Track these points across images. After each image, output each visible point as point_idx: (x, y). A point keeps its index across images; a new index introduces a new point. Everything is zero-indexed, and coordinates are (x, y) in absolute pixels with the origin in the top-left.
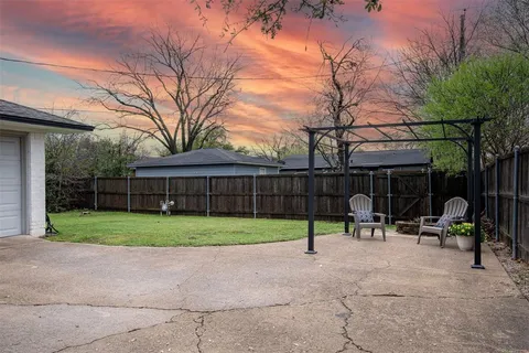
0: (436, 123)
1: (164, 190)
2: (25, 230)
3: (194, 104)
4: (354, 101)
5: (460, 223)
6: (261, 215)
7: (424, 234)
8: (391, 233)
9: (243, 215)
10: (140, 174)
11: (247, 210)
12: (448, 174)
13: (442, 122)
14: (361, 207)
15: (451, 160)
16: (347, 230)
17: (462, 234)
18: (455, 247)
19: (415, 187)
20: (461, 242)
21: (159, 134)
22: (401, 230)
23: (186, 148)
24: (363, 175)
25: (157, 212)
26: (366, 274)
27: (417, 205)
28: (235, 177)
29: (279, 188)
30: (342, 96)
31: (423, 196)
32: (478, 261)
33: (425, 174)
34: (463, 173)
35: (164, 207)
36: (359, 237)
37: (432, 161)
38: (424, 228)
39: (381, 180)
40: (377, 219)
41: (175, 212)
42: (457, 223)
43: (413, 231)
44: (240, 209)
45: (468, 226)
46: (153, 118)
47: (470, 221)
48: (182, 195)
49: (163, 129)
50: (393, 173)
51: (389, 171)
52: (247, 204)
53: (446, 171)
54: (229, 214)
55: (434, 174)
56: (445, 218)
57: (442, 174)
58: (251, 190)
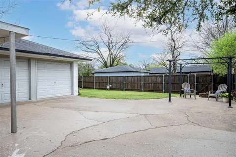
0: (216, 58)
1: (107, 81)
2: (72, 93)
3: (114, 48)
4: (180, 46)
5: (224, 93)
6: (144, 91)
7: (211, 97)
8: (197, 97)
9: (137, 90)
10: (96, 75)
11: (139, 89)
12: (220, 76)
13: (218, 58)
14: (186, 87)
15: (221, 70)
16: (181, 96)
17: (225, 97)
18: (222, 102)
19: (206, 80)
20: (224, 100)
21: (101, 60)
22: (201, 96)
23: (111, 65)
24: (185, 76)
25: (106, 89)
26: (191, 108)
27: (207, 87)
28: (134, 76)
29: (152, 81)
30: (175, 44)
31: (209, 84)
32: (230, 105)
33: (210, 75)
34: (226, 75)
35: (108, 87)
36: (186, 98)
37: (213, 70)
38: (210, 95)
39: (192, 78)
40: (192, 92)
41: (112, 89)
42: (223, 93)
43: (206, 96)
44: (136, 88)
45: (227, 94)
46: (99, 54)
47: (228, 92)
48: (114, 83)
49: (103, 58)
50: (197, 75)
51: (195, 74)
52: (139, 86)
53: (219, 74)
54: (132, 90)
55: (214, 75)
56: (218, 92)
57: (217, 75)
58: (140, 81)
